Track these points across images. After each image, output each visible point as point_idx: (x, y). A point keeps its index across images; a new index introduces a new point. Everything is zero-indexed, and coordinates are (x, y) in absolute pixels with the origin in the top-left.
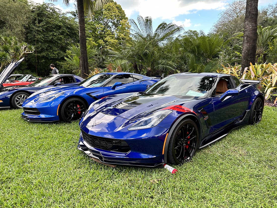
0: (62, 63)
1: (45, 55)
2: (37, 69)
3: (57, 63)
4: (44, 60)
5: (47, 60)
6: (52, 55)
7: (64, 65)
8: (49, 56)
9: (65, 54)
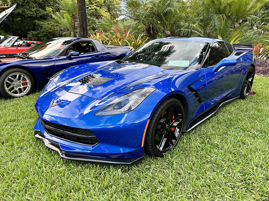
0: (42, 23)
1: (21, 12)
2: (12, 29)
3: (35, 23)
4: (20, 19)
5: (24, 19)
6: (29, 13)
7: (45, 26)
8: (26, 14)
9: (45, 12)
